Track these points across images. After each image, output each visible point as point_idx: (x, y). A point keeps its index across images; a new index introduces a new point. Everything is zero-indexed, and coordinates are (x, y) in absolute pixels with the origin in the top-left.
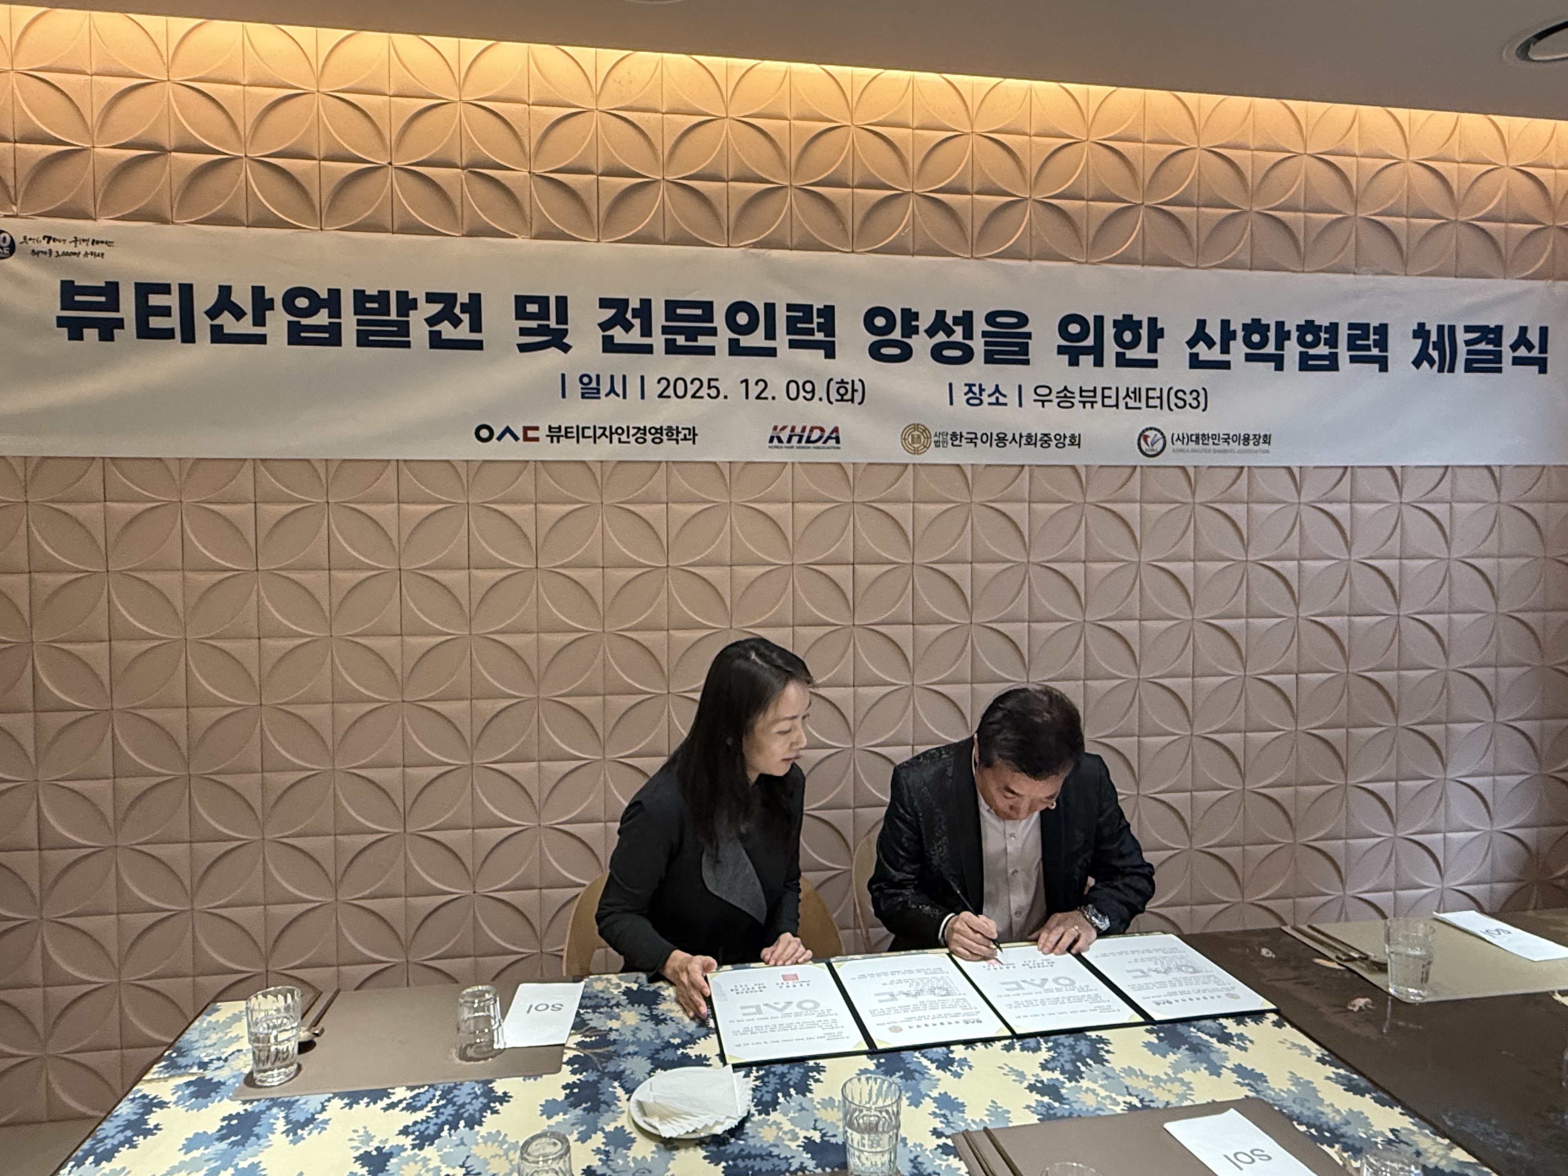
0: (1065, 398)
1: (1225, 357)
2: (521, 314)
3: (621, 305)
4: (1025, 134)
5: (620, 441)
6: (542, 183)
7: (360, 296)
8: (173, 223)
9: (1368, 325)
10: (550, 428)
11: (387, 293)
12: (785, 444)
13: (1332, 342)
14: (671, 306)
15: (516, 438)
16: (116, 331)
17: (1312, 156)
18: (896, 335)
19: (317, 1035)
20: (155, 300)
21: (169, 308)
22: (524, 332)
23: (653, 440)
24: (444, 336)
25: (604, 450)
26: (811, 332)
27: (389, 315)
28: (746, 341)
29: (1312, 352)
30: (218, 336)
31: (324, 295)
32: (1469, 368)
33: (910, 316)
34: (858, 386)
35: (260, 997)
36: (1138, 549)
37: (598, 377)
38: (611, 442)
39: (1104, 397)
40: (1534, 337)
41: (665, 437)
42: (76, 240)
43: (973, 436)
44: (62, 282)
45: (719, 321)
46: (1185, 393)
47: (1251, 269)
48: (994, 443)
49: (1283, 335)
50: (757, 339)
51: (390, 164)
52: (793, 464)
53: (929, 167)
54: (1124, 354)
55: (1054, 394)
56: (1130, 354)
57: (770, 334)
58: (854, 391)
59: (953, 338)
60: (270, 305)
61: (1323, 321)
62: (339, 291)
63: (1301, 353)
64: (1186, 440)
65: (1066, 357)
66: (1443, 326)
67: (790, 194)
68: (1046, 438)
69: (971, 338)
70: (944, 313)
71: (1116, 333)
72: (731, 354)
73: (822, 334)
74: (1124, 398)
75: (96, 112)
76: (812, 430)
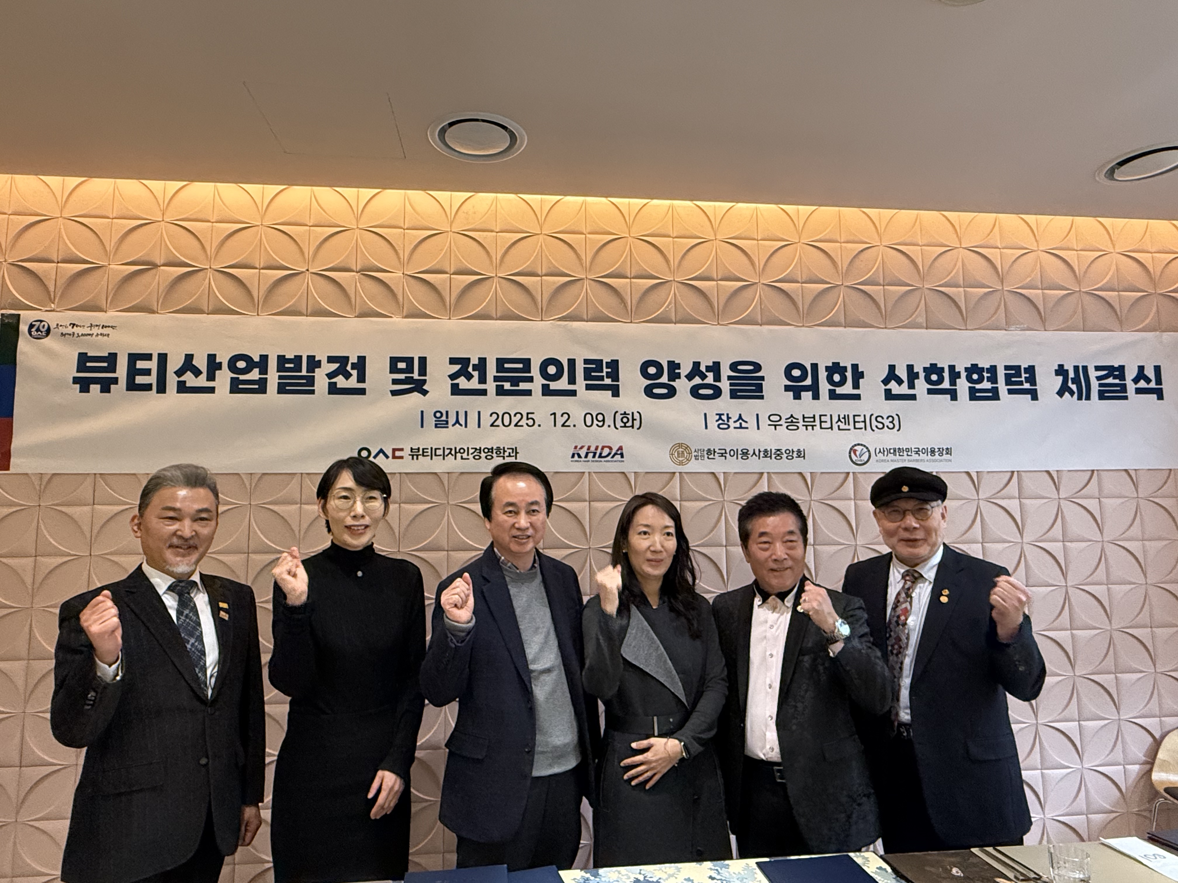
0: (792, 422)
1: (911, 392)
2: (394, 369)
3: (464, 362)
4: (754, 239)
5: (462, 458)
6: (412, 281)
7: (282, 360)
8: (158, 313)
9: (1020, 367)
10: (412, 449)
11: (300, 357)
12: (583, 459)
13: (993, 379)
14: (500, 363)
15: (387, 457)
16: (112, 386)
17: (965, 248)
18: (664, 379)
20: (141, 365)
21: (150, 370)
22: (395, 382)
23: (486, 457)
25: (451, 465)
26: (602, 378)
27: (301, 371)
28: (554, 386)
29: (978, 386)
30: (182, 388)
31: (257, 359)
32: (1102, 396)
33: (674, 366)
34: (637, 416)
36: (854, 535)
37: (447, 412)
38: (455, 459)
39: (821, 422)
40: (1150, 373)
41: (494, 455)
42: (91, 325)
43: (723, 451)
44: (79, 354)
45: (535, 372)
46: (883, 418)
47: (927, 329)
48: (740, 456)
49: (954, 375)
50: (562, 384)
51: (308, 270)
52: (589, 473)
53: (685, 263)
54: (835, 390)
55: (783, 420)
56: (839, 391)
57: (572, 380)
58: (633, 420)
59: (706, 381)
60: (219, 366)
61: (985, 364)
62: (267, 356)
63: (970, 387)
64: (886, 453)
65: (791, 394)
66: (1078, 367)
67: (586, 283)
68: (778, 453)
69: (720, 381)
70: (699, 363)
71: (827, 376)
72: (543, 395)
73: (610, 380)
74: (837, 422)
75: (113, 242)
76: (603, 448)
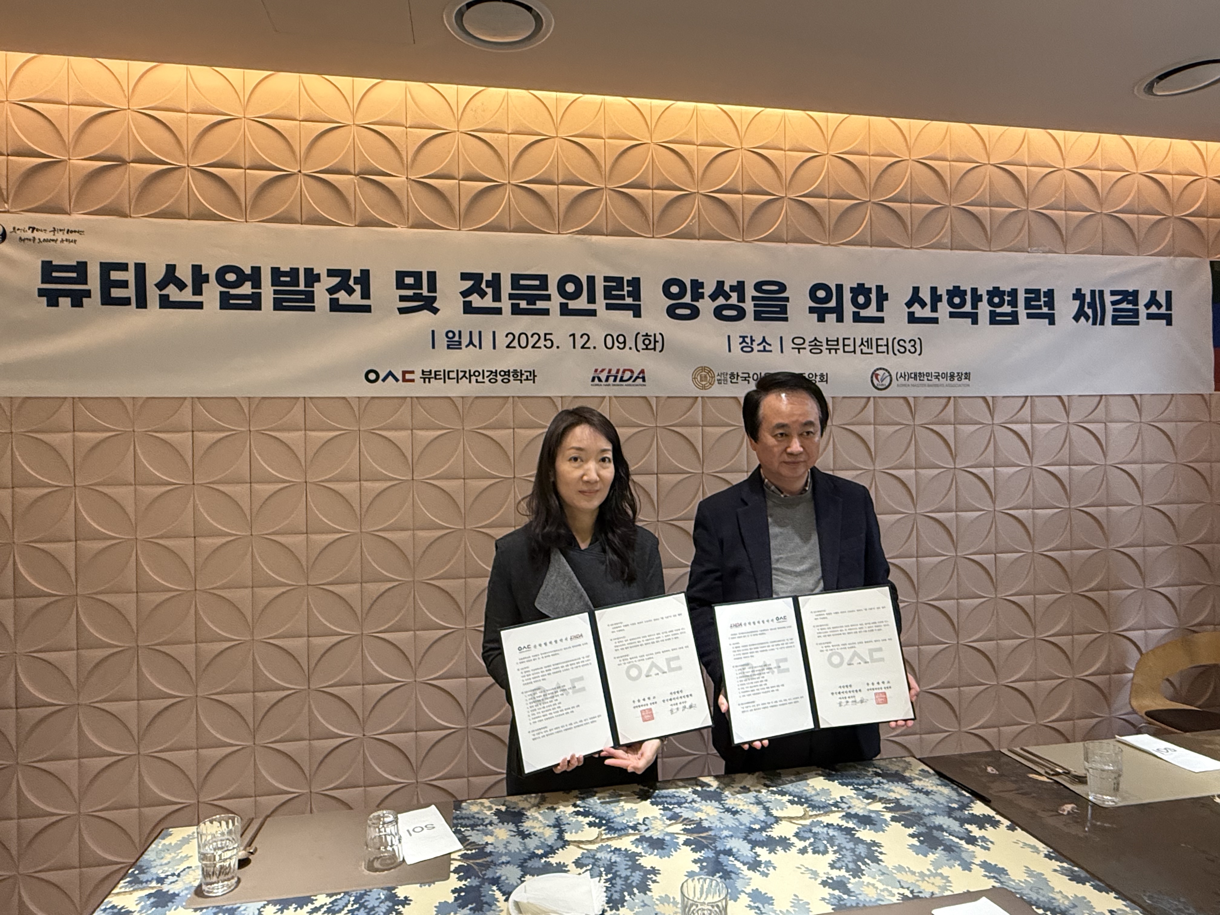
0: (816, 346)
1: (934, 315)
2: (400, 285)
3: (477, 278)
4: (782, 149)
5: (477, 381)
6: (417, 187)
7: (276, 272)
8: (131, 217)
9: (1039, 290)
10: (423, 371)
11: (297, 270)
12: (604, 383)
13: (1014, 303)
14: (516, 279)
15: (397, 380)
16: (84, 300)
17: (994, 165)
18: (687, 299)
19: (252, 853)
20: (115, 275)
21: (127, 282)
22: (402, 298)
23: (502, 381)
24: (341, 302)
25: (465, 388)
26: (622, 297)
27: (298, 286)
28: (573, 305)
29: (998, 310)
30: (165, 303)
31: (248, 271)
32: (1115, 322)
33: (697, 285)
34: (659, 338)
35: (208, 823)
36: (873, 460)
37: (460, 332)
38: (470, 382)
39: (844, 345)
40: (1162, 299)
41: (511, 378)
42: (54, 230)
43: (746, 375)
44: (43, 262)
45: (553, 289)
46: (905, 342)
47: (951, 249)
49: (976, 298)
50: (581, 303)
51: (300, 171)
52: (610, 397)
53: (710, 173)
54: (859, 313)
55: (807, 342)
56: (863, 313)
57: (592, 299)
58: (655, 342)
59: (729, 302)
60: (206, 279)
61: (1006, 287)
62: (259, 268)
63: (990, 311)
64: (907, 377)
65: (816, 315)
66: (1095, 291)
67: (606, 193)
69: (744, 301)
70: (723, 282)
71: (852, 297)
72: (562, 314)
73: (631, 299)
74: (860, 346)
75: (72, 133)
76: (624, 372)
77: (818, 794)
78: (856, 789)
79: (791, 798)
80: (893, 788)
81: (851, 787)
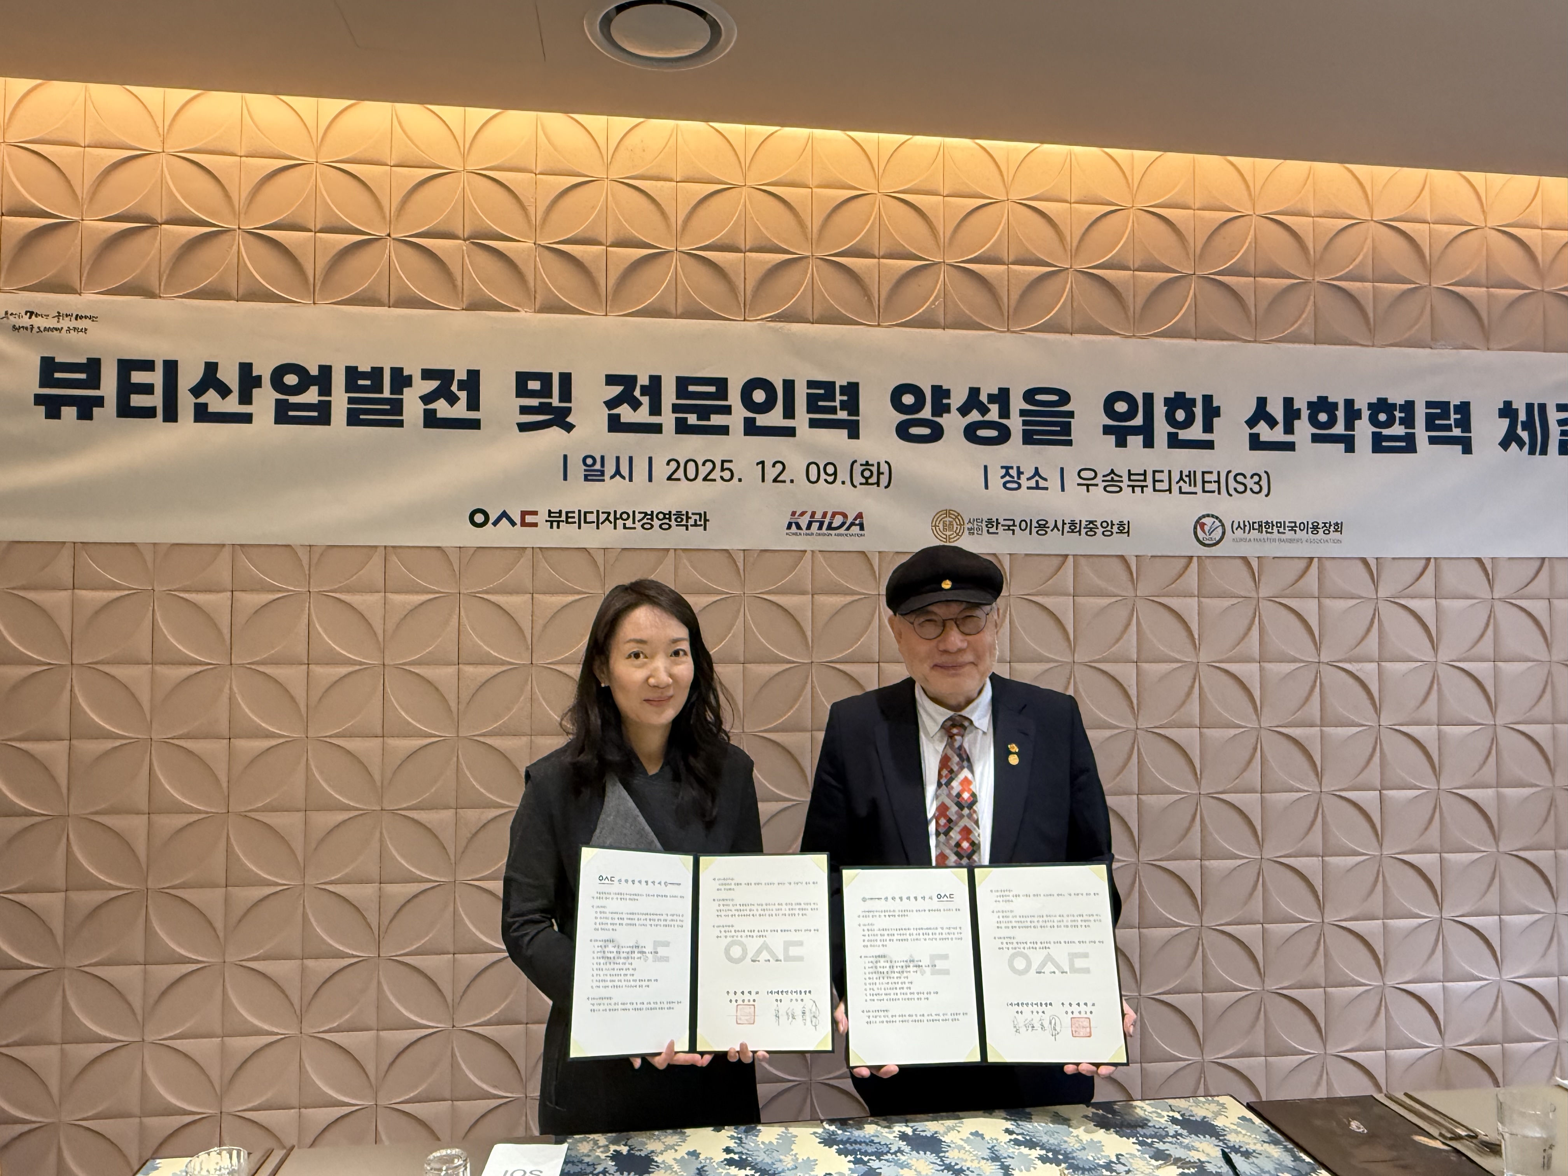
0: (1112, 481)
1: (1288, 438)
2: (522, 391)
3: (628, 381)
4: (1066, 201)
5: (625, 527)
6: (548, 255)
7: (352, 373)
8: (160, 297)
9: (1448, 403)
10: (550, 512)
11: (380, 370)
12: (804, 531)
13: (1408, 421)
14: (682, 383)
15: (513, 523)
16: (95, 410)
17: (1379, 222)
18: (926, 413)
20: (138, 377)
21: (151, 386)
22: (524, 410)
23: (660, 526)
24: (439, 415)
25: (608, 536)
26: (833, 410)
27: (382, 392)
28: (762, 420)
29: (1386, 432)
30: (202, 414)
31: (314, 371)
32: (1563, 450)
33: (940, 393)
34: (884, 468)
36: (1196, 648)
37: (602, 458)
38: (615, 528)
39: (1155, 481)
41: (673, 523)
42: (59, 315)
43: (1011, 523)
44: (42, 358)
45: (734, 398)
46: (1245, 477)
47: (1315, 344)
48: (1034, 530)
49: (1352, 414)
51: (389, 235)
52: (813, 551)
53: (961, 235)
54: (1177, 434)
55: (1100, 478)
56: (1184, 435)
57: (789, 413)
58: (879, 473)
59: (987, 418)
60: (257, 382)
61: (1397, 398)
62: (330, 367)
63: (1373, 433)
64: (1247, 528)
65: (1113, 438)
66: (1532, 405)
67: (812, 264)
68: (1091, 526)
70: (978, 390)
71: (1167, 412)
72: (746, 434)
73: (845, 413)
74: (1177, 483)
75: (86, 187)
76: (834, 515)
77: (1084, 1149)
78: (1141, 1143)
79: (1043, 1152)
80: (1197, 1144)
81: (1134, 1140)
